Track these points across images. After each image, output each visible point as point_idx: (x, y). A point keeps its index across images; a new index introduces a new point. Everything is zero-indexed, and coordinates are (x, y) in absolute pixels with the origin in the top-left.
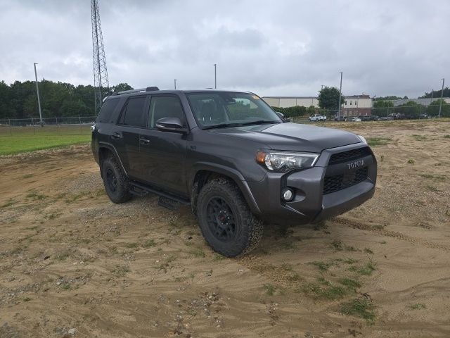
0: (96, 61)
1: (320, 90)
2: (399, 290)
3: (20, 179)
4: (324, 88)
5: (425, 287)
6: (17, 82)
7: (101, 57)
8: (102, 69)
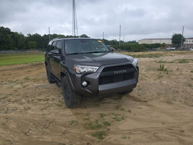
0: (73, 25)
1: (173, 35)
2: (125, 129)
3: (26, 72)
4: (175, 34)
5: (139, 130)
6: (45, 35)
7: (76, 24)
8: (76, 29)
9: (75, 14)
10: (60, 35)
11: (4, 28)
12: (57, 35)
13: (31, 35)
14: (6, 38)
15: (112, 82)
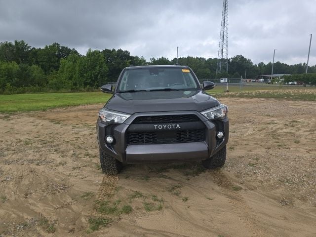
0: (221, 40)
6: (175, 58)
7: (225, 38)
8: (224, 46)
9: (226, 21)
10: (197, 58)
11: (122, 51)
12: (192, 58)
13: (155, 60)
14: (123, 65)
15: (155, 142)
